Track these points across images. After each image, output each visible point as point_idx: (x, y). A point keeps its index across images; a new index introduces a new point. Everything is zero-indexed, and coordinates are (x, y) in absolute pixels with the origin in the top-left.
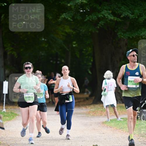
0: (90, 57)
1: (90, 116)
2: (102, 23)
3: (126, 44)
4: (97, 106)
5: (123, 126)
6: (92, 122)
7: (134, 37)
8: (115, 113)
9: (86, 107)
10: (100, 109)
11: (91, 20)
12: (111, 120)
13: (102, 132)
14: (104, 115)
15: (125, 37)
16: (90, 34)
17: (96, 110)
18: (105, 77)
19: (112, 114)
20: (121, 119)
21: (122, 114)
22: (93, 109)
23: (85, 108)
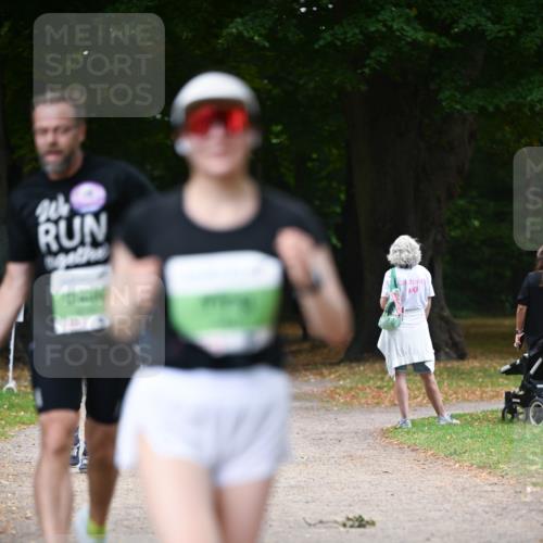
0: (335, 185)
1: (336, 409)
2: (380, 54)
3: (472, 136)
4: (362, 368)
5: (461, 443)
6: (341, 428)
7: (503, 106)
8: (431, 394)
9: (321, 374)
10: (371, 382)
11: (339, 43)
12: (413, 422)
13: (380, 466)
14: (387, 403)
15: (467, 108)
16: (335, 96)
17: (360, 386)
18: (391, 257)
19: (419, 399)
20: (452, 417)
21: (457, 398)
22: (348, 381)
23: (318, 378)
